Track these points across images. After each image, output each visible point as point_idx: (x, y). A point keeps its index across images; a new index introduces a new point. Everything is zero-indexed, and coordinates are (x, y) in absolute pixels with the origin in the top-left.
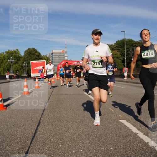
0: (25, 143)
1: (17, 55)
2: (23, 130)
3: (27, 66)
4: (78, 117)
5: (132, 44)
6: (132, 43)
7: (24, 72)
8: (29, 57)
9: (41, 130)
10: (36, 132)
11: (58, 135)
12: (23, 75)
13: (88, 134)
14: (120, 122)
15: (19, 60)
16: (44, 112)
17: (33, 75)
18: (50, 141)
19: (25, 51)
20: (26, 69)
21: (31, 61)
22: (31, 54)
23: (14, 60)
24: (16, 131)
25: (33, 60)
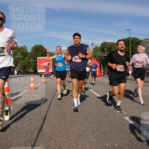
0: (31, 137)
1: (25, 51)
2: (29, 124)
3: (34, 62)
4: (84, 113)
5: (138, 43)
6: (137, 41)
7: (30, 68)
8: (36, 53)
9: (47, 125)
10: (42, 126)
11: (64, 130)
12: (29, 71)
13: (93, 130)
14: (125, 119)
15: (26, 56)
16: (50, 108)
17: (39, 71)
18: (56, 135)
19: (32, 47)
20: (32, 65)
21: (38, 58)
22: (37, 50)
23: (21, 56)
24: (23, 124)
25: (39, 57)
